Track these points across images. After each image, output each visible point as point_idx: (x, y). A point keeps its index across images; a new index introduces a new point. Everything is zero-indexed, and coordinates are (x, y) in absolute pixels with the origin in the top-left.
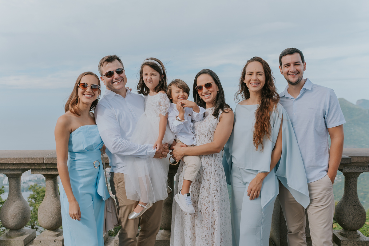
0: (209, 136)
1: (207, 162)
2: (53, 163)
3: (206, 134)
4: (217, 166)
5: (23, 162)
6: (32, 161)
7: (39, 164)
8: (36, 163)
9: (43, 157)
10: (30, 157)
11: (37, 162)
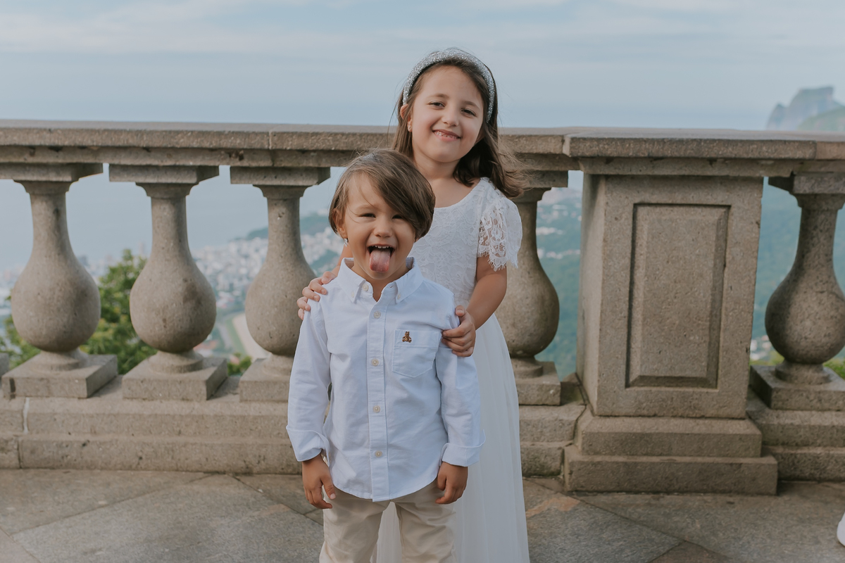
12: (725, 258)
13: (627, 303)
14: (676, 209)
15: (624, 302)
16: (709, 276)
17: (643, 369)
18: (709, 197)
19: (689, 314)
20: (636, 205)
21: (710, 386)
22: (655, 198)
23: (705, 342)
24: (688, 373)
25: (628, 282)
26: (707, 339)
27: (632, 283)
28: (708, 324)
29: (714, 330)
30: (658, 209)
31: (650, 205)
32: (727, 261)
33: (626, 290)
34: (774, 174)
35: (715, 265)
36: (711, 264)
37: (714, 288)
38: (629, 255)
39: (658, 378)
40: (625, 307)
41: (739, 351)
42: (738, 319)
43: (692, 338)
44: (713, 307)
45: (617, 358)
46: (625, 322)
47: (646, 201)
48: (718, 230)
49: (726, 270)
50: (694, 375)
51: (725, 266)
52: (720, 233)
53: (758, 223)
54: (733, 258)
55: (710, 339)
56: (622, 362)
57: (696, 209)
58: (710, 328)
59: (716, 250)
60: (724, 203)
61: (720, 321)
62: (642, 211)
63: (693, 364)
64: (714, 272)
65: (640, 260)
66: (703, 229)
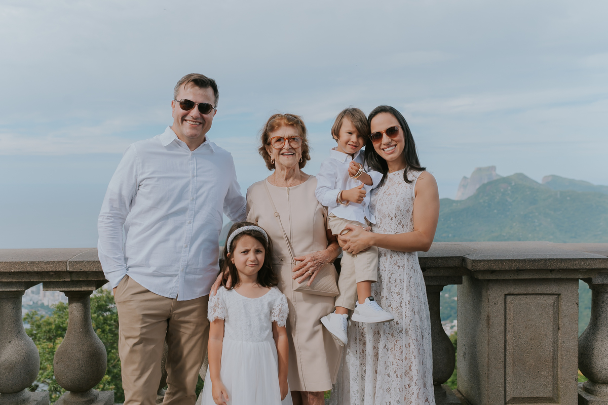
0: (397, 218)
1: (395, 262)
2: (83, 272)
3: (393, 216)
4: (412, 270)
5: (29, 269)
6: (45, 266)
7: (58, 274)
8: (52, 272)
9: (65, 260)
10: (42, 260)
11: (55, 270)
12: (558, 324)
13: (504, 353)
14: (528, 296)
15: (502, 353)
16: (550, 335)
17: (515, 393)
18: (548, 289)
19: (540, 358)
20: (505, 295)
21: (555, 402)
22: (516, 291)
23: (550, 375)
24: (542, 395)
25: (504, 340)
26: (552, 373)
27: (505, 341)
28: (551, 364)
29: (555, 367)
30: (518, 297)
31: (513, 294)
32: (560, 326)
33: (502, 346)
34: (586, 277)
35: (553, 329)
36: (551, 328)
37: (554, 342)
38: (503, 325)
39: (523, 398)
40: (502, 356)
41: (571, 380)
42: (569, 361)
43: (543, 373)
44: (554, 354)
45: (499, 387)
46: (502, 364)
47: (512, 293)
48: (554, 309)
49: (560, 331)
50: (545, 396)
51: (559, 329)
52: (555, 310)
53: (577, 304)
54: (564, 324)
55: (554, 374)
56: (502, 389)
57: (540, 296)
58: (553, 367)
59: (554, 320)
60: (557, 293)
61: (558, 362)
62: (509, 298)
63: (544, 389)
64: (553, 333)
65: (509, 327)
66: (545, 308)
